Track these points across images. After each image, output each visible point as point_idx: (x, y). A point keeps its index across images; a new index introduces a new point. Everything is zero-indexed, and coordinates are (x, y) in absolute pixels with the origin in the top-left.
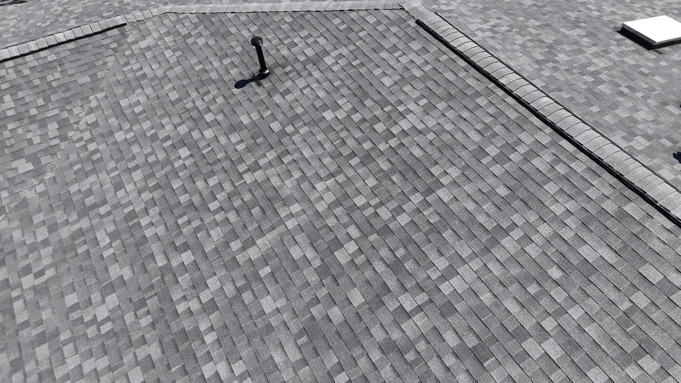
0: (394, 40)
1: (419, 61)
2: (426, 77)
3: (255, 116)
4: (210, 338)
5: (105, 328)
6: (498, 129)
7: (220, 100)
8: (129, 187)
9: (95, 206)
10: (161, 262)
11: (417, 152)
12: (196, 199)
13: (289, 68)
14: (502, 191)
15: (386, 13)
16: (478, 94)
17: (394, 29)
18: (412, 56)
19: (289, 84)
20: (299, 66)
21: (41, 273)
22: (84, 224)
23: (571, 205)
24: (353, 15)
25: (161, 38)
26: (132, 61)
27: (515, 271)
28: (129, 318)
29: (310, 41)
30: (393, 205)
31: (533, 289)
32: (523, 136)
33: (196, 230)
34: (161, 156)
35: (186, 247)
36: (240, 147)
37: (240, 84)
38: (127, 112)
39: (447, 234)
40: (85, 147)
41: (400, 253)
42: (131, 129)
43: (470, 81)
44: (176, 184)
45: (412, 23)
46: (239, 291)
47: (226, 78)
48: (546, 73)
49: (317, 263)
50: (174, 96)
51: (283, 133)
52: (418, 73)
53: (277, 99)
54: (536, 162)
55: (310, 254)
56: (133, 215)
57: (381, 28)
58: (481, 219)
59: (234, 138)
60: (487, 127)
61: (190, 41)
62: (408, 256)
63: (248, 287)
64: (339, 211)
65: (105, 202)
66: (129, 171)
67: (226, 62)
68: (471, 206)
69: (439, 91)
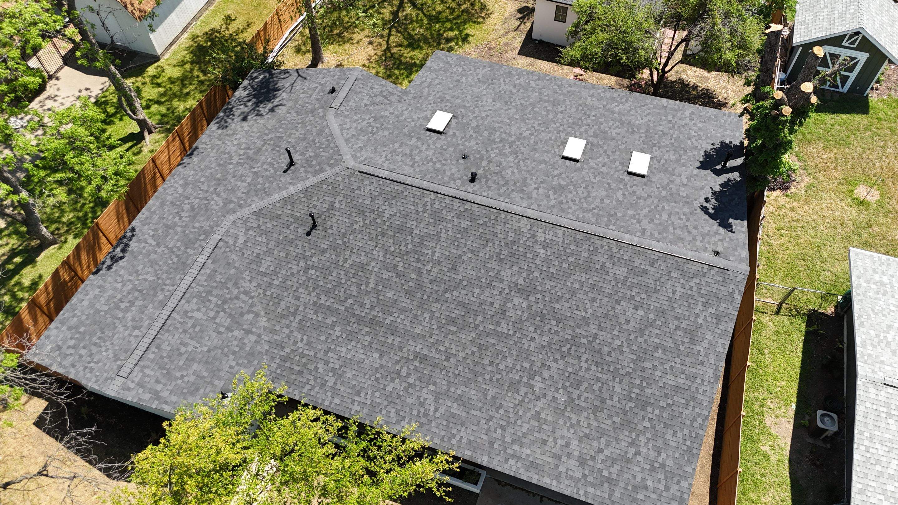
0: (357, 184)
1: (373, 188)
2: (380, 194)
3: (328, 243)
4: (380, 315)
5: (344, 336)
6: (417, 201)
7: (305, 245)
8: (303, 296)
9: (296, 310)
10: (343, 308)
11: (398, 223)
12: (334, 283)
13: (323, 217)
14: (432, 221)
15: (343, 173)
16: (403, 192)
17: (352, 179)
18: (368, 187)
19: (329, 223)
20: (327, 214)
21: (302, 340)
22: (299, 317)
23: (452, 214)
24: (329, 180)
25: (246, 234)
26: (244, 251)
27: (449, 242)
28: (349, 328)
29: (321, 200)
30: (403, 244)
31: (456, 243)
32: (426, 199)
33: (345, 292)
34: (304, 278)
35: (347, 299)
36: (333, 257)
37: (308, 234)
38: (268, 272)
39: (425, 243)
40: (265, 295)
41: (416, 256)
42: (278, 277)
43: (397, 188)
44: (321, 283)
45: (357, 173)
46: (377, 298)
47: (299, 235)
48: (417, 170)
49: (394, 275)
50: (283, 254)
51: (344, 243)
52: (376, 194)
53: (330, 231)
54: (435, 206)
55: (390, 274)
56: (315, 304)
57: (346, 181)
58: (431, 232)
59: (327, 255)
60: (414, 202)
61: (263, 228)
62: (419, 256)
63: (379, 295)
64: (388, 256)
65: (299, 306)
66: (296, 291)
67: (292, 228)
68: (426, 231)
69: (389, 197)
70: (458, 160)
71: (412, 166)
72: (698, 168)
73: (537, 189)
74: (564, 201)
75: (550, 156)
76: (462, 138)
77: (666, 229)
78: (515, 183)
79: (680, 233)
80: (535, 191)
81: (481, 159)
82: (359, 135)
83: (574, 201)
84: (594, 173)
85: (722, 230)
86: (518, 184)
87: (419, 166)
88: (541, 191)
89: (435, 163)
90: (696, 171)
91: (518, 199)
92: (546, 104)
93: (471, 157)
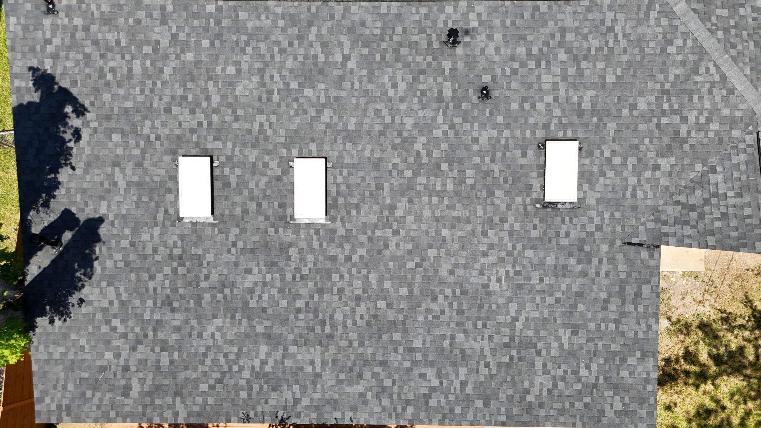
70: (494, 78)
71: (563, 31)
72: (101, 220)
73: (346, 58)
74: (296, 42)
75: (347, 160)
76: (506, 146)
77: (132, 34)
78: (383, 58)
79: (109, 36)
80: (346, 52)
81: (457, 101)
82: (687, 78)
83: (282, 51)
84: (266, 139)
85: (48, 66)
86: (378, 57)
87: (553, 36)
88: (338, 58)
89: (529, 55)
90: (103, 211)
91: (369, 19)
92: (391, 315)
93: (475, 99)
